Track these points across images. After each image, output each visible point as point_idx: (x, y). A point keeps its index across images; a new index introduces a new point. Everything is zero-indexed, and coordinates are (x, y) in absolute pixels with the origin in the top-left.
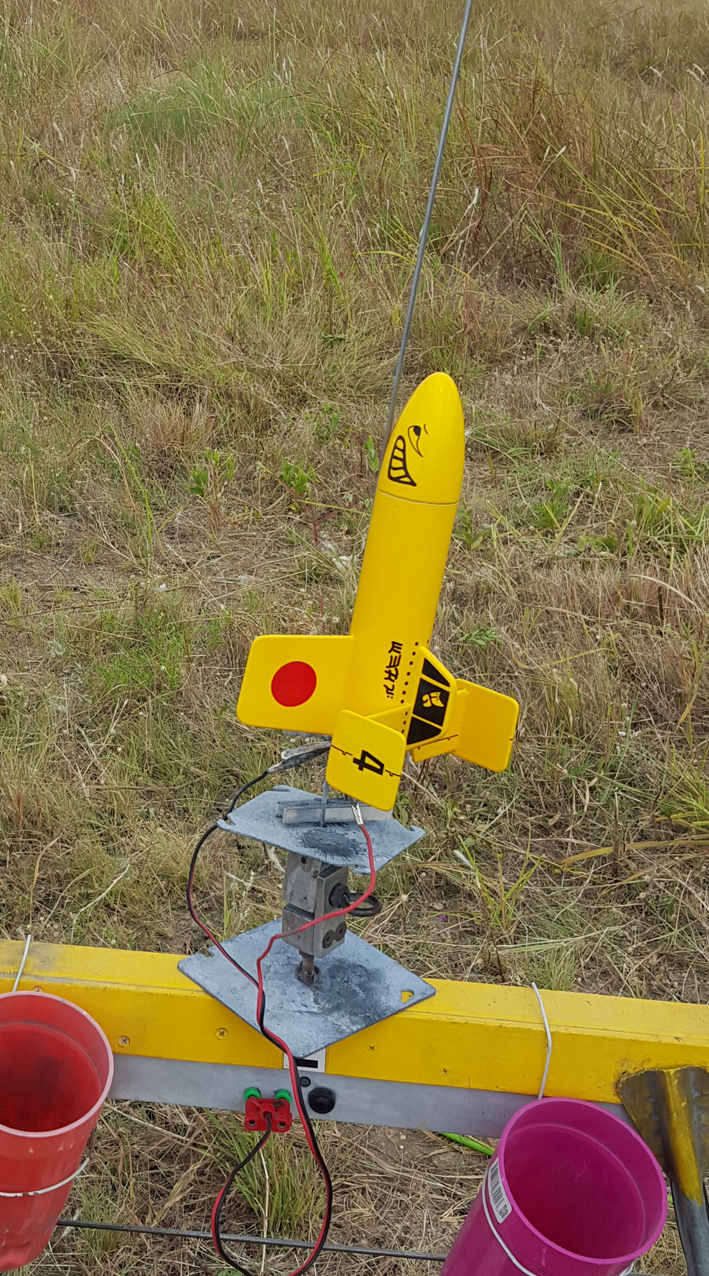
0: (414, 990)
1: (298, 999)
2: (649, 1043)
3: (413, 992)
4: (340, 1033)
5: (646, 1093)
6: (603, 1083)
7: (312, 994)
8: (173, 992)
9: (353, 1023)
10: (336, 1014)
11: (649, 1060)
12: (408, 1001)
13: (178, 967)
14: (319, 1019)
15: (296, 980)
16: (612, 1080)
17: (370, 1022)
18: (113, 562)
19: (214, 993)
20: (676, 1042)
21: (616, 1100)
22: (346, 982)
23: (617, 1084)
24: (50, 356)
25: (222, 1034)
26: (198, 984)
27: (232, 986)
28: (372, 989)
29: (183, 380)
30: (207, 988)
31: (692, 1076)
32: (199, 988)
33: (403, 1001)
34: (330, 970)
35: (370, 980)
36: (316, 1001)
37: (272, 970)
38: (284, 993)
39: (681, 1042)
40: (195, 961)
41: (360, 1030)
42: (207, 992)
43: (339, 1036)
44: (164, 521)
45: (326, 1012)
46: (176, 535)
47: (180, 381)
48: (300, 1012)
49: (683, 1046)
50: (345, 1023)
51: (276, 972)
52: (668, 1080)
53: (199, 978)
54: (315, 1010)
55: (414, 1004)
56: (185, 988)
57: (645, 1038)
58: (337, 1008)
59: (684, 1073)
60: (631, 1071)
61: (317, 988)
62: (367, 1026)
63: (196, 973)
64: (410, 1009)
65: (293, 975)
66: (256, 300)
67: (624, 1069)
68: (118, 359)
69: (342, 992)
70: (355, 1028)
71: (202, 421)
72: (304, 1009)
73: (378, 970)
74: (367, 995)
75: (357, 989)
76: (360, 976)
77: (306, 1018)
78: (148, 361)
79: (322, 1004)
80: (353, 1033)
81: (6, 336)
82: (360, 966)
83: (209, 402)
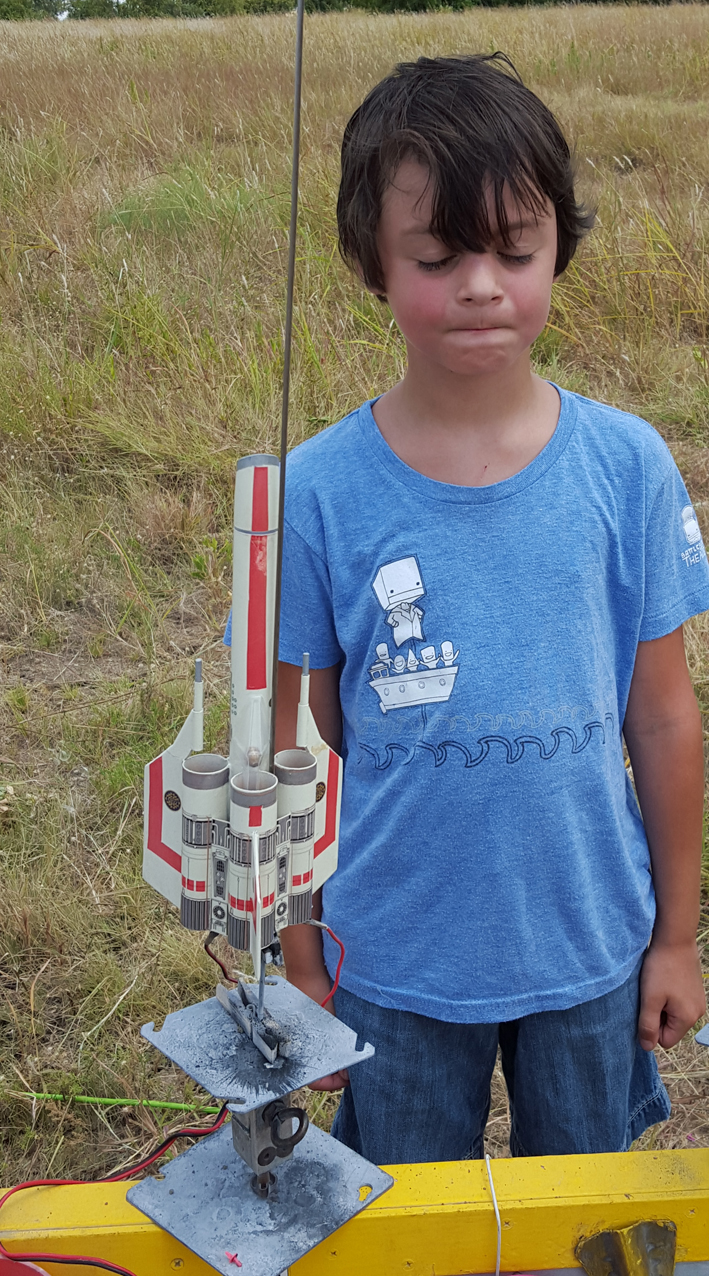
0: (372, 1184)
1: (253, 1216)
2: (602, 1205)
3: (371, 1186)
4: (298, 1251)
5: (604, 1254)
6: (563, 1250)
7: (268, 1208)
8: (121, 1230)
9: (310, 1237)
10: (292, 1230)
11: (603, 1222)
12: (368, 1197)
13: (127, 1199)
14: (274, 1239)
15: (251, 1193)
16: (570, 1246)
17: (327, 1232)
18: (120, 653)
19: (165, 1225)
20: (626, 1200)
21: (576, 1264)
22: (304, 1186)
23: (575, 1250)
24: (51, 453)
25: (178, 1264)
26: (148, 1216)
27: (184, 1213)
28: (330, 1190)
29: (181, 468)
30: (157, 1219)
31: (644, 1231)
32: (149, 1220)
33: (361, 1199)
34: (287, 1174)
35: (328, 1180)
36: (272, 1217)
37: (227, 1184)
38: (239, 1212)
39: (631, 1200)
40: (146, 1188)
41: (318, 1243)
42: (155, 1223)
43: (295, 1256)
44: (168, 607)
45: (282, 1228)
46: (181, 621)
47: (178, 470)
48: (255, 1232)
49: (633, 1204)
50: (301, 1238)
51: (231, 1187)
52: (622, 1240)
53: (149, 1208)
54: (271, 1228)
55: (373, 1201)
56: (131, 1222)
57: (597, 1201)
58: (293, 1221)
59: (637, 1230)
60: (588, 1234)
61: (273, 1199)
62: (324, 1238)
63: (146, 1203)
64: (369, 1207)
65: (249, 1187)
66: (245, 388)
67: (580, 1234)
68: (116, 453)
69: (300, 1201)
70: (311, 1244)
71: (201, 507)
72: (259, 1228)
73: (335, 1166)
74: (325, 1199)
75: (315, 1193)
76: (318, 1176)
77: (262, 1240)
78: (144, 451)
79: (278, 1218)
80: (310, 1249)
81: (6, 437)
82: (318, 1163)
83: (206, 490)
